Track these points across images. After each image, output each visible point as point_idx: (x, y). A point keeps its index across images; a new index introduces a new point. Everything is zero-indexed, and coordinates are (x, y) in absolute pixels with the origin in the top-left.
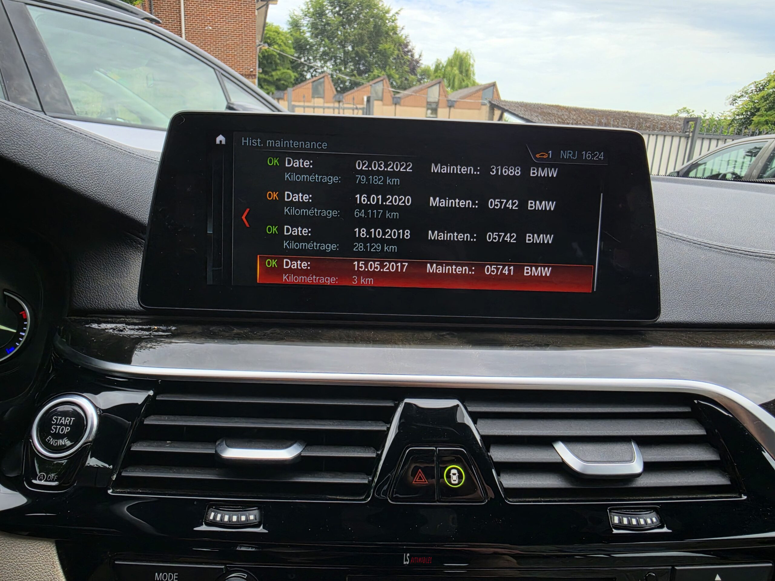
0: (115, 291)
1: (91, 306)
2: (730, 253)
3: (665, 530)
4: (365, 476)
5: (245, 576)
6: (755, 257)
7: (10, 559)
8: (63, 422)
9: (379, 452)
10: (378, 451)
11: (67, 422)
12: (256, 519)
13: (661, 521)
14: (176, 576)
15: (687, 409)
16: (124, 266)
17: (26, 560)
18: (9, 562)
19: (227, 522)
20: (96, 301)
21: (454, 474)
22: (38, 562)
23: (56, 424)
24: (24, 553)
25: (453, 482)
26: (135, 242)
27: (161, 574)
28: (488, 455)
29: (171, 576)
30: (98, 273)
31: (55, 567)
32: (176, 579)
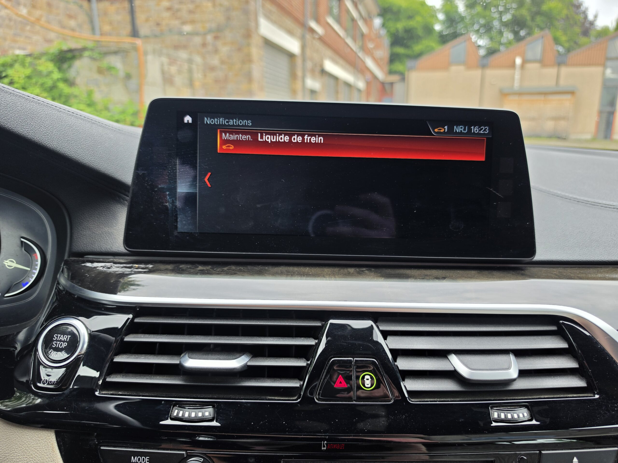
0: (106, 238)
1: (87, 249)
4: (298, 381)
5: (201, 460)
7: (20, 445)
8: (62, 339)
9: (309, 362)
10: (308, 360)
11: (65, 339)
12: (210, 415)
13: (531, 416)
14: (148, 459)
15: (555, 328)
16: (113, 218)
17: (32, 446)
18: (20, 447)
19: (187, 417)
20: (91, 245)
21: (368, 379)
22: (41, 447)
23: (56, 341)
24: (31, 440)
25: (366, 386)
26: (123, 199)
27: (136, 457)
28: (395, 364)
29: (144, 459)
30: (93, 224)
31: (54, 451)
32: (148, 461)
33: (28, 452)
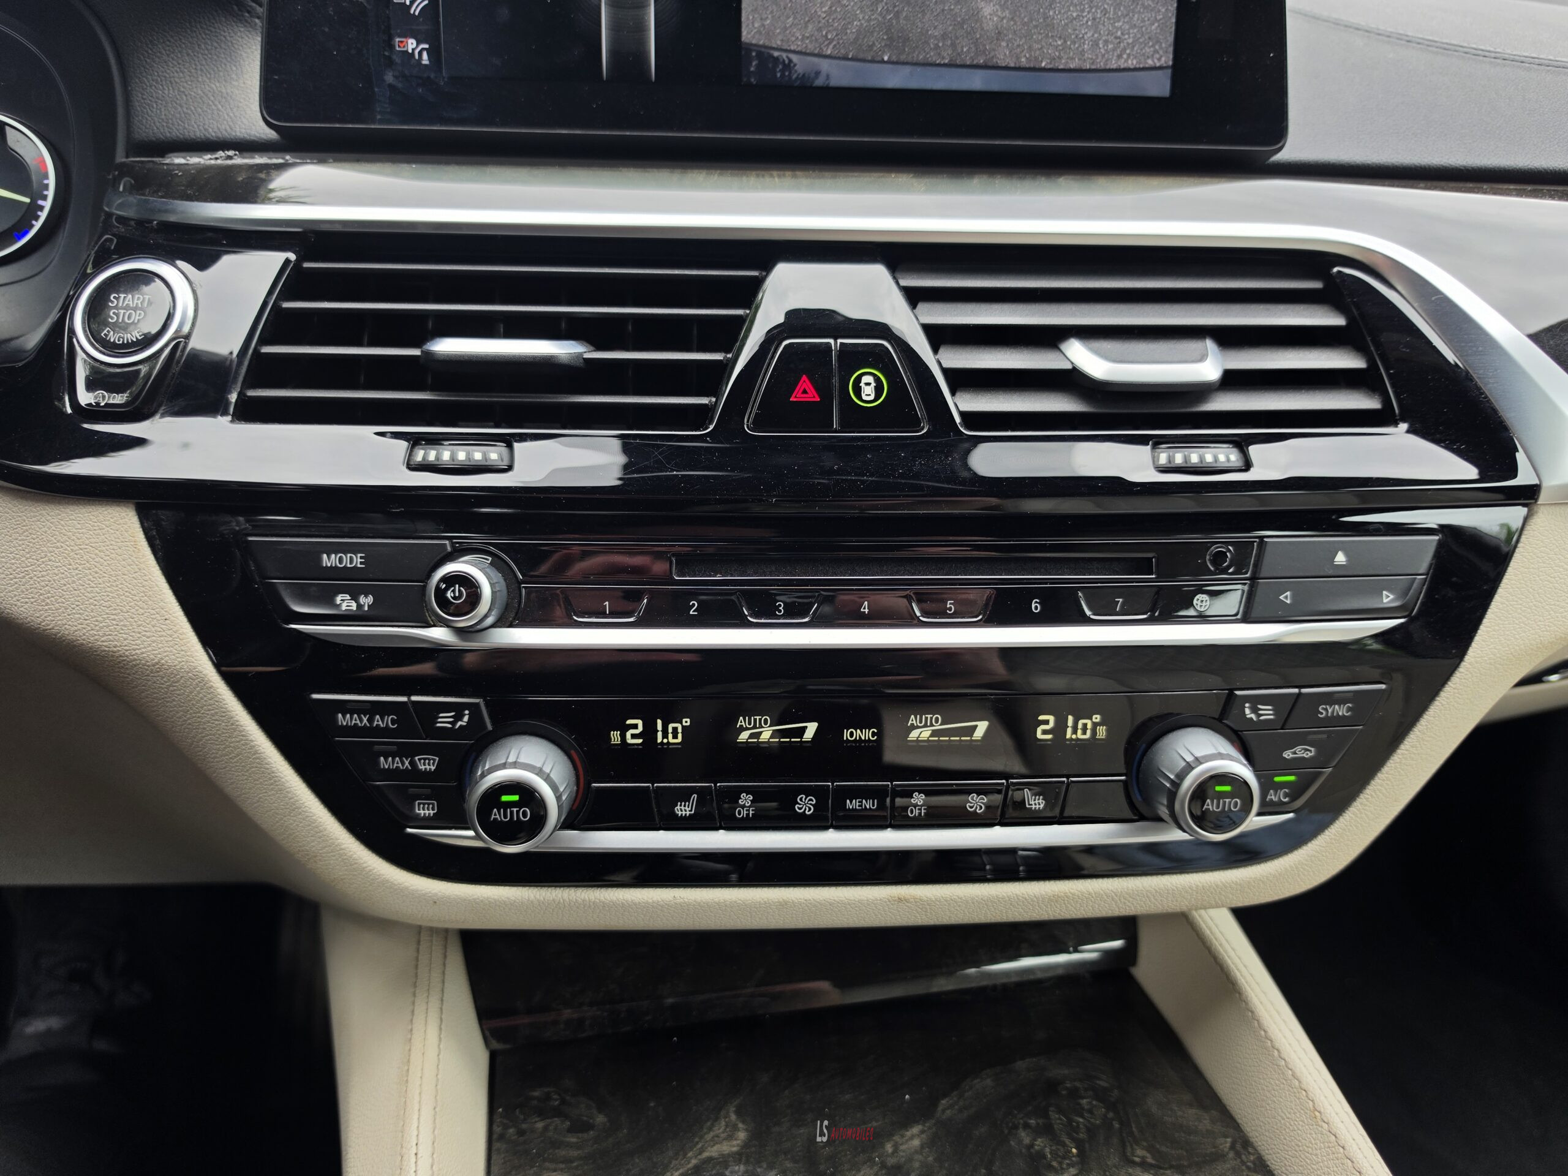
0: (215, 105)
1: (169, 132)
2: (1446, 51)
5: (487, 559)
6: (1493, 60)
7: (58, 542)
8: (131, 303)
9: (733, 356)
11: (137, 303)
12: (502, 460)
14: (361, 558)
15: (1317, 285)
16: (229, 59)
17: (87, 542)
18: (57, 548)
19: (448, 462)
20: (180, 122)
21: (868, 384)
22: (108, 543)
23: (116, 307)
24: (83, 529)
25: (865, 398)
26: (249, 12)
27: (333, 555)
28: (934, 358)
29: (351, 558)
30: (178, 70)
31: (139, 549)
32: (361, 563)
33: (78, 556)
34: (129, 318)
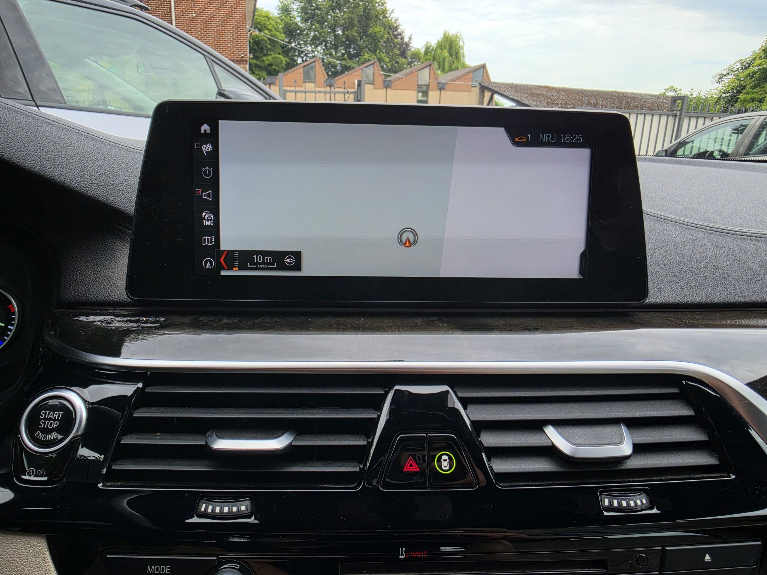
0: (103, 283)
1: (79, 298)
2: (717, 233)
3: (655, 511)
4: (357, 464)
5: (238, 567)
6: (741, 237)
8: (52, 416)
9: (370, 440)
10: (369, 438)
11: (55, 417)
12: (247, 510)
13: (651, 502)
14: (168, 568)
15: (675, 390)
16: (111, 257)
17: (17, 556)
19: (218, 513)
20: (84, 293)
21: (445, 460)
22: (29, 558)
23: (44, 419)
24: (15, 549)
25: (444, 468)
26: (122, 233)
27: (153, 567)
28: (478, 440)
29: (163, 568)
30: (85, 265)
31: (46, 562)
32: (168, 571)
33: (11, 564)
34: (51, 425)
